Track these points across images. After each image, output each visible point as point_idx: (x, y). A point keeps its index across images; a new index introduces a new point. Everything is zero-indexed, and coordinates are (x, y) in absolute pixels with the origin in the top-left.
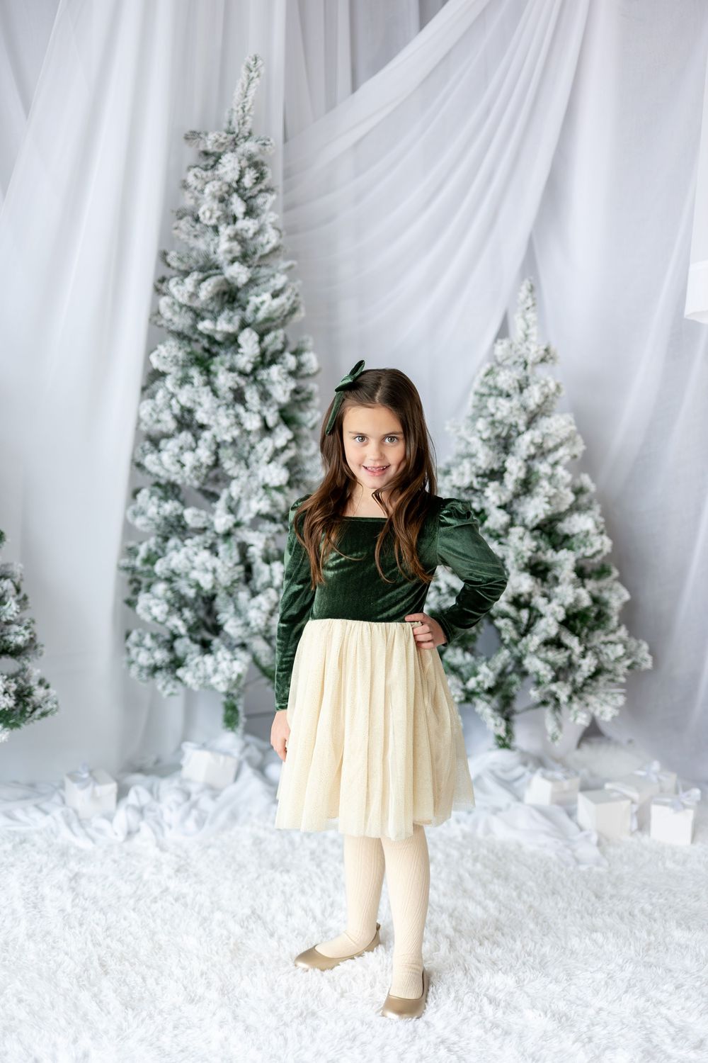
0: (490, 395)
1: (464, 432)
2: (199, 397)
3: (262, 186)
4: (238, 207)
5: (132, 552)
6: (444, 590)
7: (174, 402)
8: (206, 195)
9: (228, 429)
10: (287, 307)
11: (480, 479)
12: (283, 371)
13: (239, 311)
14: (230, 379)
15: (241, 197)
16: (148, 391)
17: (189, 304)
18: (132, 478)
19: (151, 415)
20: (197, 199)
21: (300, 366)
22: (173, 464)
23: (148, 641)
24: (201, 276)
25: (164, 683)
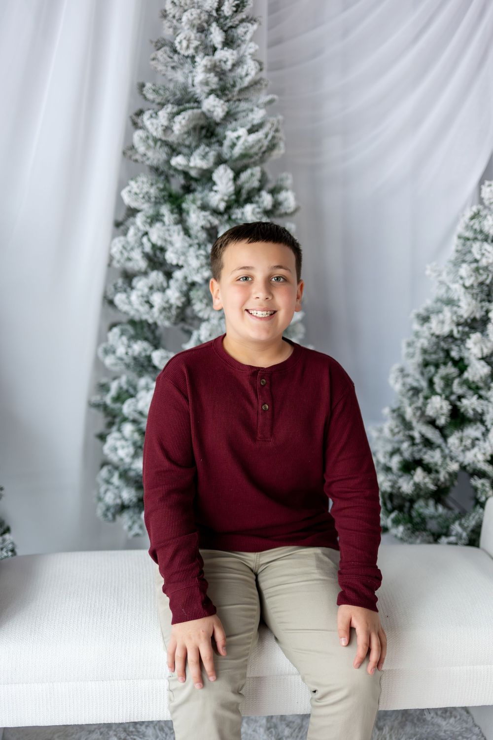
0: (475, 239)
1: (444, 277)
2: (170, 236)
3: (242, 15)
4: (217, 36)
5: (104, 388)
6: (418, 439)
7: (145, 240)
8: (183, 24)
9: (198, 271)
10: (266, 143)
11: (460, 328)
12: (258, 210)
13: (216, 147)
14: (202, 218)
15: (222, 27)
16: (122, 228)
17: (164, 138)
18: (103, 315)
19: (121, 253)
20: (175, 29)
21: (277, 205)
22: (141, 304)
23: (116, 480)
24: (175, 109)
25: (130, 523)
